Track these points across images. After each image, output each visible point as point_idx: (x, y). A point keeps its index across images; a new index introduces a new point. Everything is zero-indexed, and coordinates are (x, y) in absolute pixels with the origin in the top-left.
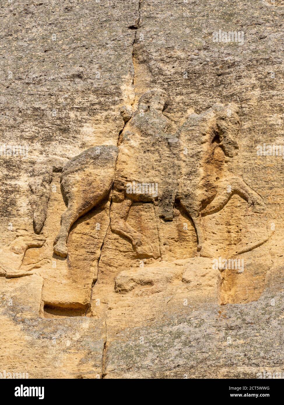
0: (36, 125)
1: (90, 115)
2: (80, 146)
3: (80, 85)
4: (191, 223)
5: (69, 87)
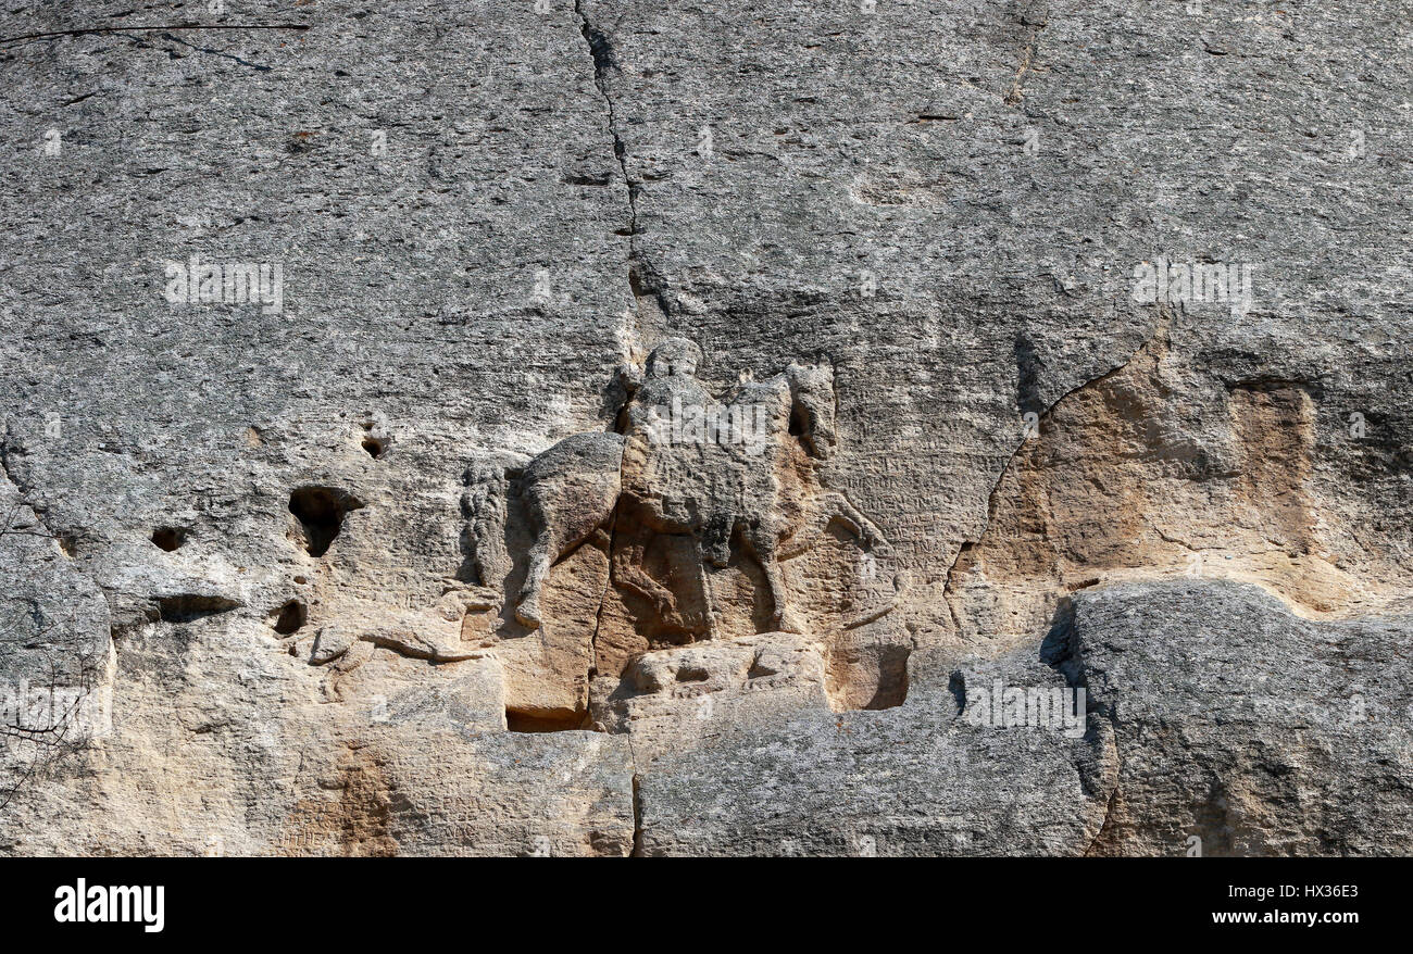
0: (466, 395)
1: (564, 380)
2: (548, 434)
3: (540, 326)
4: (759, 572)
5: (521, 331)
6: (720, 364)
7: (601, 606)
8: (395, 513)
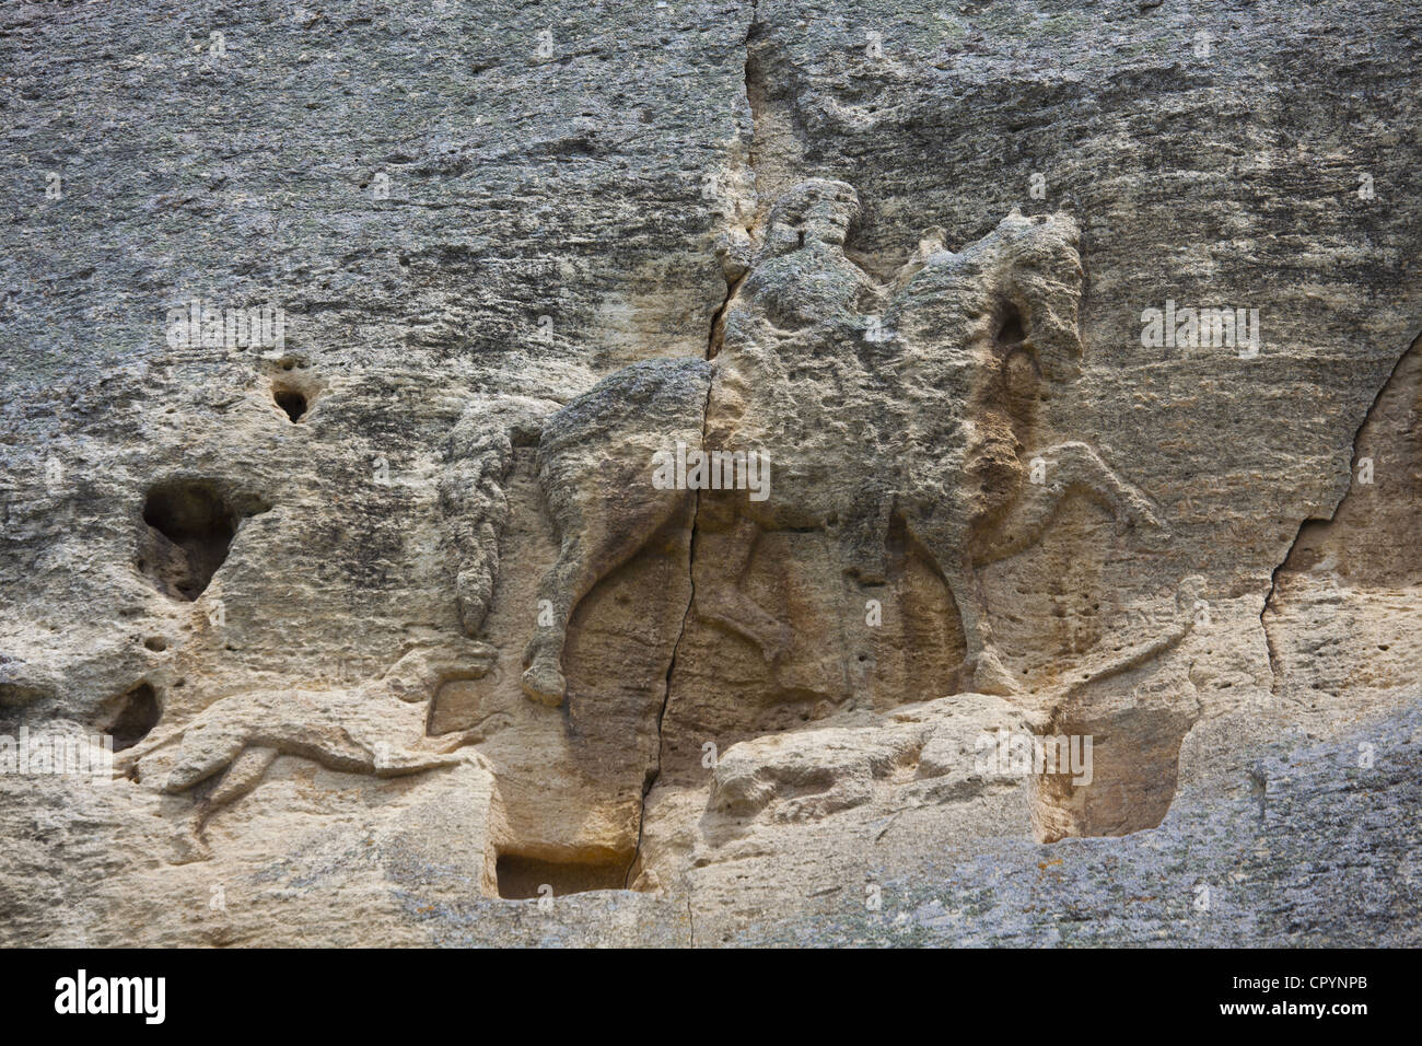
0: (454, 302)
1: (622, 266)
2: (593, 362)
3: (587, 172)
4: (940, 590)
5: (552, 181)
6: (892, 220)
7: (674, 659)
8: (322, 518)
